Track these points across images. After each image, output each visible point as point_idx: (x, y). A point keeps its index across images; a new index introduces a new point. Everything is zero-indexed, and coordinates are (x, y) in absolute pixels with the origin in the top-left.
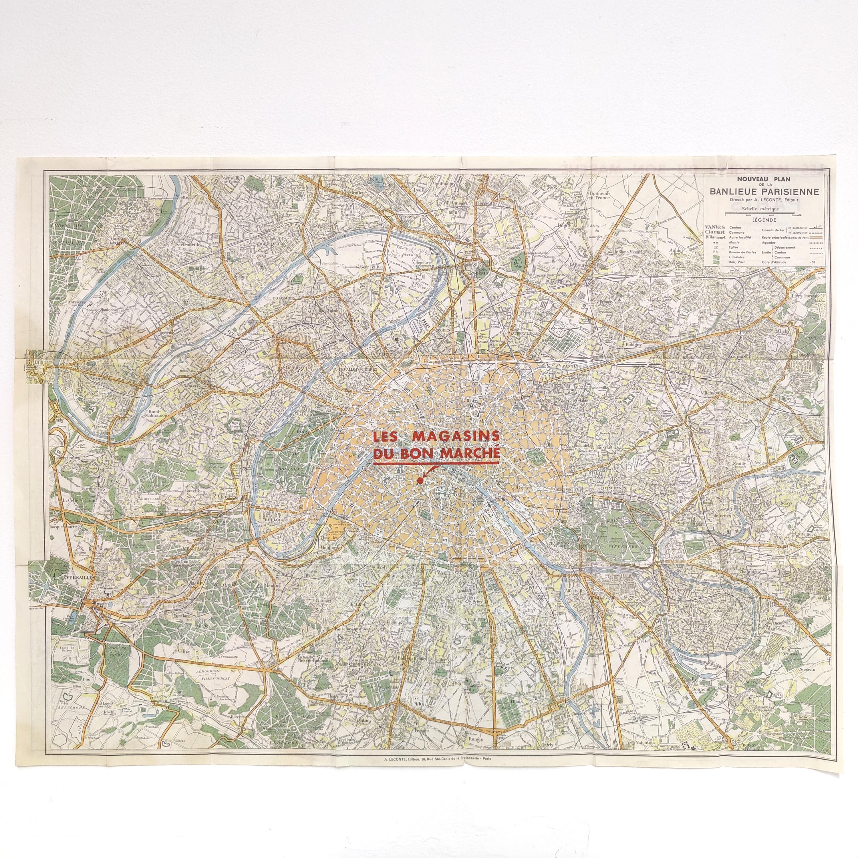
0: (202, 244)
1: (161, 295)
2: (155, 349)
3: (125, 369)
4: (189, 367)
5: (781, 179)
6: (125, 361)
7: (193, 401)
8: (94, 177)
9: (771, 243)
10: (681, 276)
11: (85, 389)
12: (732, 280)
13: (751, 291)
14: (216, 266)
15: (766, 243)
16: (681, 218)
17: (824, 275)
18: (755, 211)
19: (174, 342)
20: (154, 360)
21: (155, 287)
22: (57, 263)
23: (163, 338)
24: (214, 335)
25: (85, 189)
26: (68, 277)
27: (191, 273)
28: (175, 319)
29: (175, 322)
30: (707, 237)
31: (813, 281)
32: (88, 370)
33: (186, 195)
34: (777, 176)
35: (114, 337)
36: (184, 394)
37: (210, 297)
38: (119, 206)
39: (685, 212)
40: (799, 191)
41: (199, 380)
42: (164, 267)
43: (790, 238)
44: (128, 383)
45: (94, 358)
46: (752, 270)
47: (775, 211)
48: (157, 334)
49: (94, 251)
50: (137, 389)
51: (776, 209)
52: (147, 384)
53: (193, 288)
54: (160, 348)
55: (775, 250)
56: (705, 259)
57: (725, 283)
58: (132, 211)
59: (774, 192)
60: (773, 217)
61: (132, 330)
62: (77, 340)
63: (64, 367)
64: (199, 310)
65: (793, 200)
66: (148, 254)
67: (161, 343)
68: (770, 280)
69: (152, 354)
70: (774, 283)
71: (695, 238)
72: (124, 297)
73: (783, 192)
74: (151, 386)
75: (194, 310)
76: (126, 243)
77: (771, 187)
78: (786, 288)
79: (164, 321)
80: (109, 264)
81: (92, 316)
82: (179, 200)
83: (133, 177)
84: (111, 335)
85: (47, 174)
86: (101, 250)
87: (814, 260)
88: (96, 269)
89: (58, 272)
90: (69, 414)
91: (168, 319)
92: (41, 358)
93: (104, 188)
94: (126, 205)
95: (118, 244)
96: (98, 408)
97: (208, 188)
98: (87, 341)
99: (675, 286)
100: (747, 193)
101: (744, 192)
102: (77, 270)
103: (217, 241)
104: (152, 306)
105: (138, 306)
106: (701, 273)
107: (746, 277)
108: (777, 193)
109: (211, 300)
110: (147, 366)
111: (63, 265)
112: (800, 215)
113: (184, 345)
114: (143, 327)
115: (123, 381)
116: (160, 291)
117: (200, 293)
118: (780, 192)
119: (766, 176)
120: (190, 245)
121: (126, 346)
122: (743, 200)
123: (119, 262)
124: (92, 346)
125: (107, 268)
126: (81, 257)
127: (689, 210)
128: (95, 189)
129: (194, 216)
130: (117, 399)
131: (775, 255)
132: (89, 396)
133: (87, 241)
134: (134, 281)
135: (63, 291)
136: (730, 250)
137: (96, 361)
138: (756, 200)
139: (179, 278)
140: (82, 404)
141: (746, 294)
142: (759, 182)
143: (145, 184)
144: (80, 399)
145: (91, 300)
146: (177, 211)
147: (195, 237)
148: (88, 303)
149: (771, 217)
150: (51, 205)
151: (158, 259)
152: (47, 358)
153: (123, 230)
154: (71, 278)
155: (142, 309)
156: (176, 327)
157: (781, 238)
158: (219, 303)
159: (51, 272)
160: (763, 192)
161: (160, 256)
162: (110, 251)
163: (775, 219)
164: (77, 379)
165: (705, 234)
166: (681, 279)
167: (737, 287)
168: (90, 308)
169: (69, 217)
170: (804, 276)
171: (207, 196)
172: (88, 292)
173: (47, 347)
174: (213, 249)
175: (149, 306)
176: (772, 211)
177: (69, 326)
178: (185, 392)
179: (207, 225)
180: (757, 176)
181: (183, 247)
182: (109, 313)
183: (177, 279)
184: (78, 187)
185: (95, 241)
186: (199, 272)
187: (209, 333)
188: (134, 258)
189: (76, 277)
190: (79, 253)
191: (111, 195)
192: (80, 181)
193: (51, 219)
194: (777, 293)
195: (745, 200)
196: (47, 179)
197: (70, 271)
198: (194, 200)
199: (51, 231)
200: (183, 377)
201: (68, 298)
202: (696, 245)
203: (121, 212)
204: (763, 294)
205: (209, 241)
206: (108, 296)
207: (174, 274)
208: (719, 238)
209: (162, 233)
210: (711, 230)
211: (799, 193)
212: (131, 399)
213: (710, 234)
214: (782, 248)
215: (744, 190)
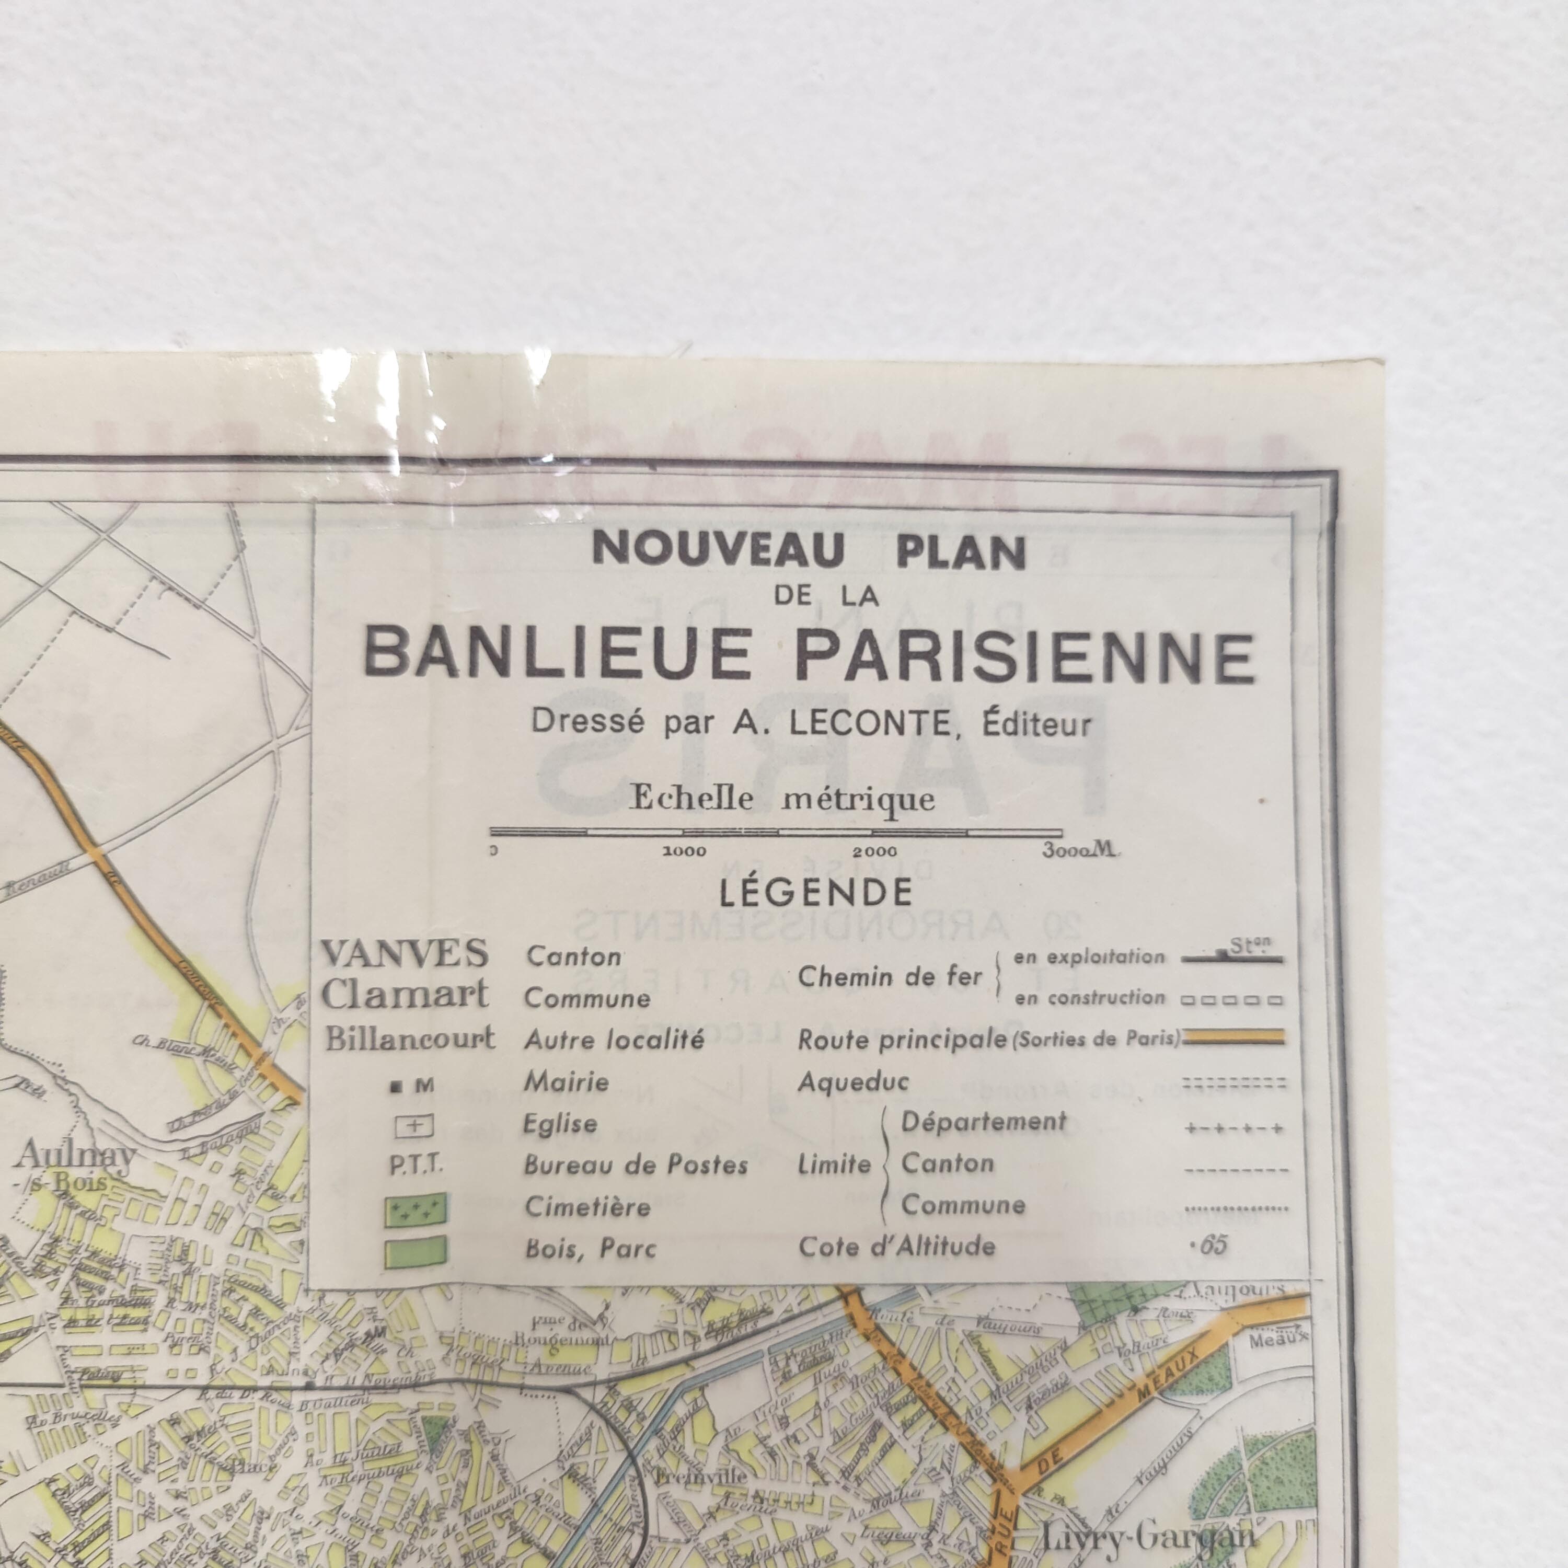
5: (948, 551)
9: (877, 1083)
10: (113, 1381)
12: (543, 1407)
13: (705, 1498)
15: (828, 1087)
16: (112, 878)
17: (1297, 1354)
18: (736, 818)
30: (335, 1037)
31: (1210, 1404)
34: (921, 525)
39: (145, 827)
40: (1095, 649)
43: (1026, 1040)
46: (717, 1312)
47: (906, 819)
51: (912, 802)
55: (902, 1144)
56: (316, 1232)
57: (493, 1426)
59: (892, 661)
60: (888, 871)
65: (1051, 728)
68: (861, 1403)
70: (892, 1427)
71: (229, 1050)
73: (971, 659)
77: (870, 617)
78: (996, 1472)
87: (1218, 1226)
99: (57, 1465)
100: (675, 659)
101: (644, 660)
106: (279, 1348)
107: (668, 1381)
108: (919, 668)
112: (1105, 848)
118: (945, 659)
119: (828, 523)
122: (636, 723)
127: (179, 807)
131: (902, 1184)
136: (532, 1145)
138: (746, 721)
141: (661, 1524)
142: (772, 575)
149: (870, 867)
157: (957, 1042)
160: (804, 656)
163: (901, 886)
165: (321, 1017)
166: (113, 1402)
167: (586, 1460)
170: (1139, 1372)
176: (878, 818)
180: (753, 521)
194: (922, 1515)
195: (654, 725)
202: (239, 1111)
204: (802, 1522)
208: (438, 1041)
210: (368, 979)
211: (1094, 664)
213: (364, 1017)
214: (964, 1126)
215: (644, 643)
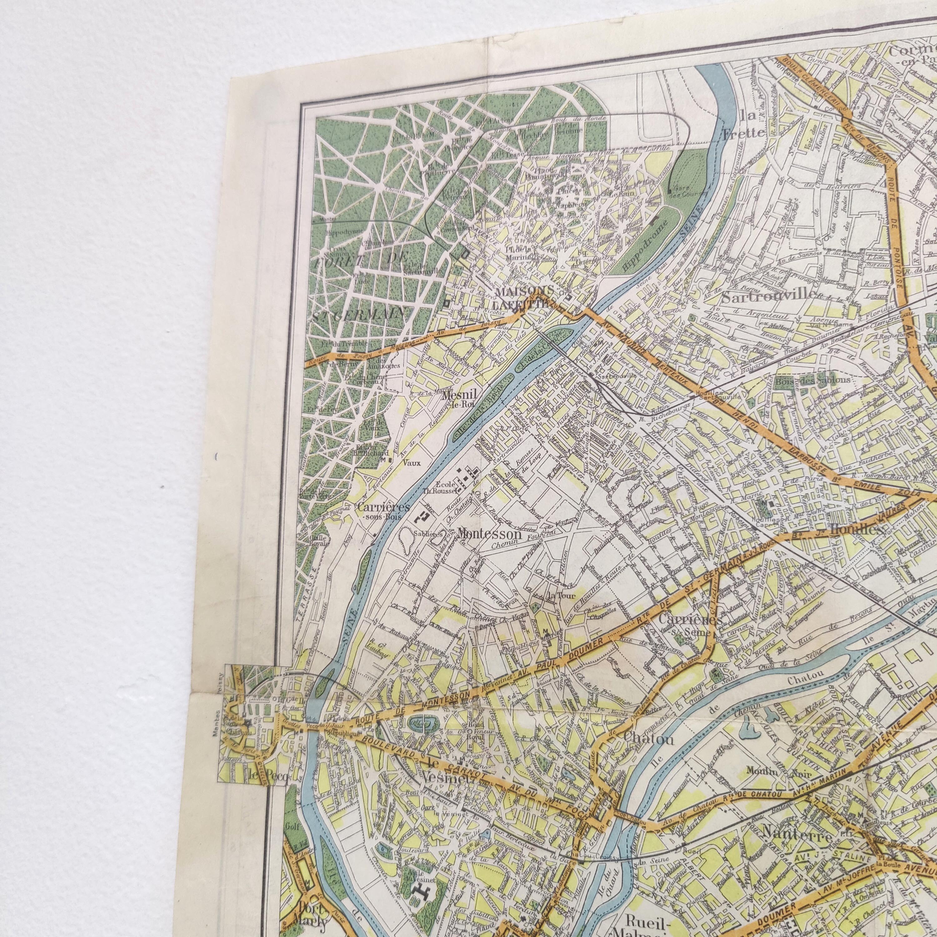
0: (825, 289)
1: (670, 481)
2: (650, 681)
3: (540, 750)
4: (784, 757)
6: (540, 719)
7: (802, 898)
8: (446, 104)
11: (400, 815)
14: (882, 367)
19: (720, 655)
20: (646, 722)
21: (649, 451)
22: (326, 379)
23: (680, 640)
24: (881, 635)
25: (419, 144)
26: (357, 423)
27: (782, 396)
28: (726, 569)
29: (725, 581)
32: (414, 744)
33: (757, 125)
35: (502, 629)
36: (763, 864)
37: (861, 486)
38: (523, 186)
41: (827, 813)
42: (683, 380)
44: (551, 803)
45: (434, 703)
48: (658, 624)
49: (441, 334)
50: (582, 830)
52: (622, 815)
53: (794, 452)
54: (666, 679)
58: (568, 198)
61: (567, 606)
62: (381, 637)
63: (334, 731)
64: (821, 534)
66: (623, 337)
67: (673, 660)
69: (637, 698)
72: (536, 489)
74: (636, 821)
75: (796, 536)
76: (546, 302)
79: (684, 577)
80: (489, 376)
81: (429, 556)
82: (731, 145)
83: (570, 87)
84: (493, 623)
85: (311, 113)
86: (463, 330)
88: (447, 394)
89: (329, 410)
90: (348, 904)
91: (698, 568)
92: (266, 694)
93: (475, 134)
94: (547, 180)
95: (520, 310)
96: (442, 889)
97: (840, 92)
98: (411, 641)
102: (386, 400)
103: (884, 274)
104: (639, 519)
105: (588, 520)
109: (863, 496)
110: (620, 744)
111: (343, 385)
113: (764, 670)
114: (601, 598)
115: (531, 795)
116: (666, 465)
117: (823, 470)
120: (778, 296)
121: (542, 666)
123: (521, 366)
124: (429, 660)
125: (483, 391)
126: (397, 357)
128: (448, 139)
129: (789, 192)
130: (510, 861)
132: (414, 842)
133: (419, 303)
134: (571, 431)
135: (340, 471)
137: (439, 713)
139: (738, 415)
140: (390, 867)
143: (610, 105)
144: (384, 851)
145: (429, 498)
146: (725, 181)
147: (798, 266)
148: (417, 510)
150: (318, 204)
151: (658, 351)
152: (283, 696)
153: (536, 259)
154: (366, 426)
155: (603, 533)
156: (729, 601)
158: (899, 509)
159: (309, 408)
161: (664, 342)
162: (493, 333)
164: (374, 777)
168: (423, 526)
169: (366, 235)
171: (836, 121)
172: (418, 472)
173: (285, 658)
174: (868, 306)
175: (626, 519)
177: (357, 589)
178: (769, 856)
179: (841, 220)
181: (748, 304)
182: (486, 546)
183: (729, 422)
184: (398, 139)
185: (446, 303)
186: (814, 392)
187: (860, 624)
188: (574, 353)
189: (382, 422)
190: (392, 345)
191: (500, 153)
192: (404, 122)
193: (316, 244)
196: (310, 127)
197: (363, 405)
198: (788, 140)
199: (312, 284)
200: (758, 795)
201: (354, 495)
203: (532, 204)
205: (850, 279)
206: (486, 486)
207: (717, 401)
209: (672, 262)
212: (560, 865)
